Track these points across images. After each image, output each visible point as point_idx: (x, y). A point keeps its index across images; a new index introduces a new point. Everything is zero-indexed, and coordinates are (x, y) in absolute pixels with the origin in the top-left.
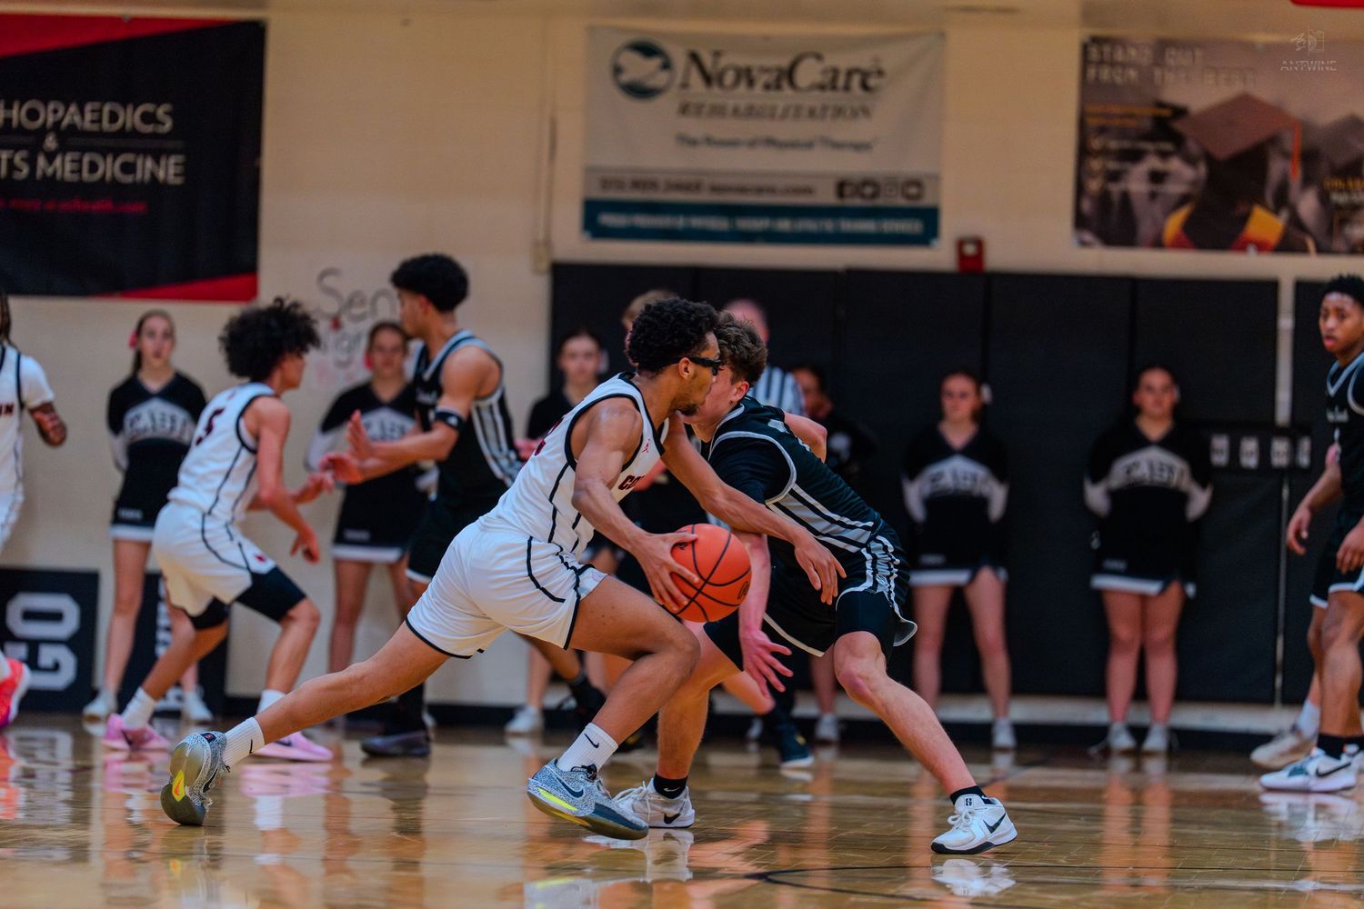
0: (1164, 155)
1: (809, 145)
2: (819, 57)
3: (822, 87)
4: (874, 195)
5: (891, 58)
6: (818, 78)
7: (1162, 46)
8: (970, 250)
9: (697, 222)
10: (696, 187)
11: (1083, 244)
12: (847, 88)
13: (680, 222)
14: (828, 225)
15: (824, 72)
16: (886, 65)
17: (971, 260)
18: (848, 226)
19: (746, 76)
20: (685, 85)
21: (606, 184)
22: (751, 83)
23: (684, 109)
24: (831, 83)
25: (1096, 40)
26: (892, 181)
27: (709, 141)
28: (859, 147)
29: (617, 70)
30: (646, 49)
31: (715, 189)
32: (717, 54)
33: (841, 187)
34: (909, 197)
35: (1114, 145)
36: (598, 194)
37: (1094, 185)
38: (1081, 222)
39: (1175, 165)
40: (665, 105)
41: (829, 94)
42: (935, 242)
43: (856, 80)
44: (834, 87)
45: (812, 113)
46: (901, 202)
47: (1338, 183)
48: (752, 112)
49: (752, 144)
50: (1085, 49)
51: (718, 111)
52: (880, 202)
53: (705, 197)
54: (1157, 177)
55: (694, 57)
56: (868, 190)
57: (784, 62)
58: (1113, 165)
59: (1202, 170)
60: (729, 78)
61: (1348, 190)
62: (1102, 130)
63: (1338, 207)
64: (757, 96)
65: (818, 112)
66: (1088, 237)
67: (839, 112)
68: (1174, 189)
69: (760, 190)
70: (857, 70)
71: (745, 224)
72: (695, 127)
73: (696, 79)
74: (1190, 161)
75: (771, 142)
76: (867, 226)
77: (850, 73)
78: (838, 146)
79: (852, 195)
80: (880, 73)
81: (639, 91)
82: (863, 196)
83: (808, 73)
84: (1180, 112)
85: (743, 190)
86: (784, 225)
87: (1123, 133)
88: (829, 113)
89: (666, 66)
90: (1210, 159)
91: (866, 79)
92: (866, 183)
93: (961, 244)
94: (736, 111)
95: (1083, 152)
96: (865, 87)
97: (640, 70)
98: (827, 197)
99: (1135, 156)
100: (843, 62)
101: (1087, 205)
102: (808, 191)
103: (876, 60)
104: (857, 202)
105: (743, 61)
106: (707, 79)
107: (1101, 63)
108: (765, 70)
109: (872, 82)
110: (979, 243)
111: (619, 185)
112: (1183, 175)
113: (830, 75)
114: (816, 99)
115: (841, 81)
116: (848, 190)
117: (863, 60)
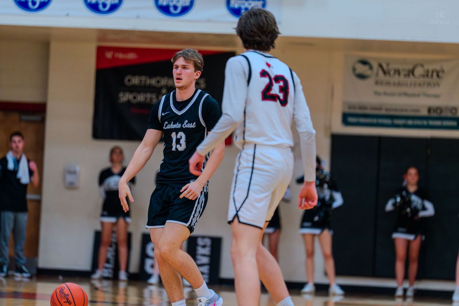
1: (419, 95)
2: (422, 66)
3: (423, 76)
4: (441, 113)
5: (446, 67)
6: (422, 73)
9: (381, 121)
10: (380, 109)
12: (432, 76)
13: (375, 121)
14: (425, 123)
15: (424, 71)
16: (446, 69)
18: (431, 123)
19: (398, 72)
20: (377, 74)
21: (350, 107)
22: (399, 74)
23: (377, 83)
24: (427, 74)
26: (447, 108)
27: (385, 94)
28: (436, 96)
29: (354, 69)
30: (364, 62)
31: (387, 110)
32: (388, 65)
33: (429, 110)
34: (452, 113)
36: (347, 111)
40: (370, 82)
41: (426, 79)
43: (435, 74)
44: (427, 76)
45: (420, 85)
46: (449, 115)
48: (399, 84)
49: (400, 94)
51: (388, 84)
52: (443, 115)
53: (383, 112)
55: (380, 66)
56: (439, 111)
57: (410, 67)
60: (392, 72)
64: (402, 78)
65: (422, 84)
67: (429, 84)
69: (402, 110)
70: (435, 70)
71: (397, 122)
72: (380, 89)
73: (381, 73)
75: (405, 94)
77: (433, 71)
78: (429, 96)
79: (433, 113)
80: (443, 71)
81: (361, 76)
82: (437, 113)
83: (419, 71)
85: (396, 110)
86: (410, 122)
88: (426, 85)
89: (371, 68)
91: (438, 74)
92: (438, 108)
94: (394, 84)
96: (438, 76)
97: (362, 69)
98: (424, 113)
100: (430, 67)
102: (418, 111)
103: (442, 67)
104: (434, 115)
105: (397, 67)
106: (384, 72)
108: (404, 70)
109: (440, 74)
111: (354, 108)
113: (426, 72)
114: (421, 80)
115: (430, 74)
116: (432, 111)
117: (437, 67)
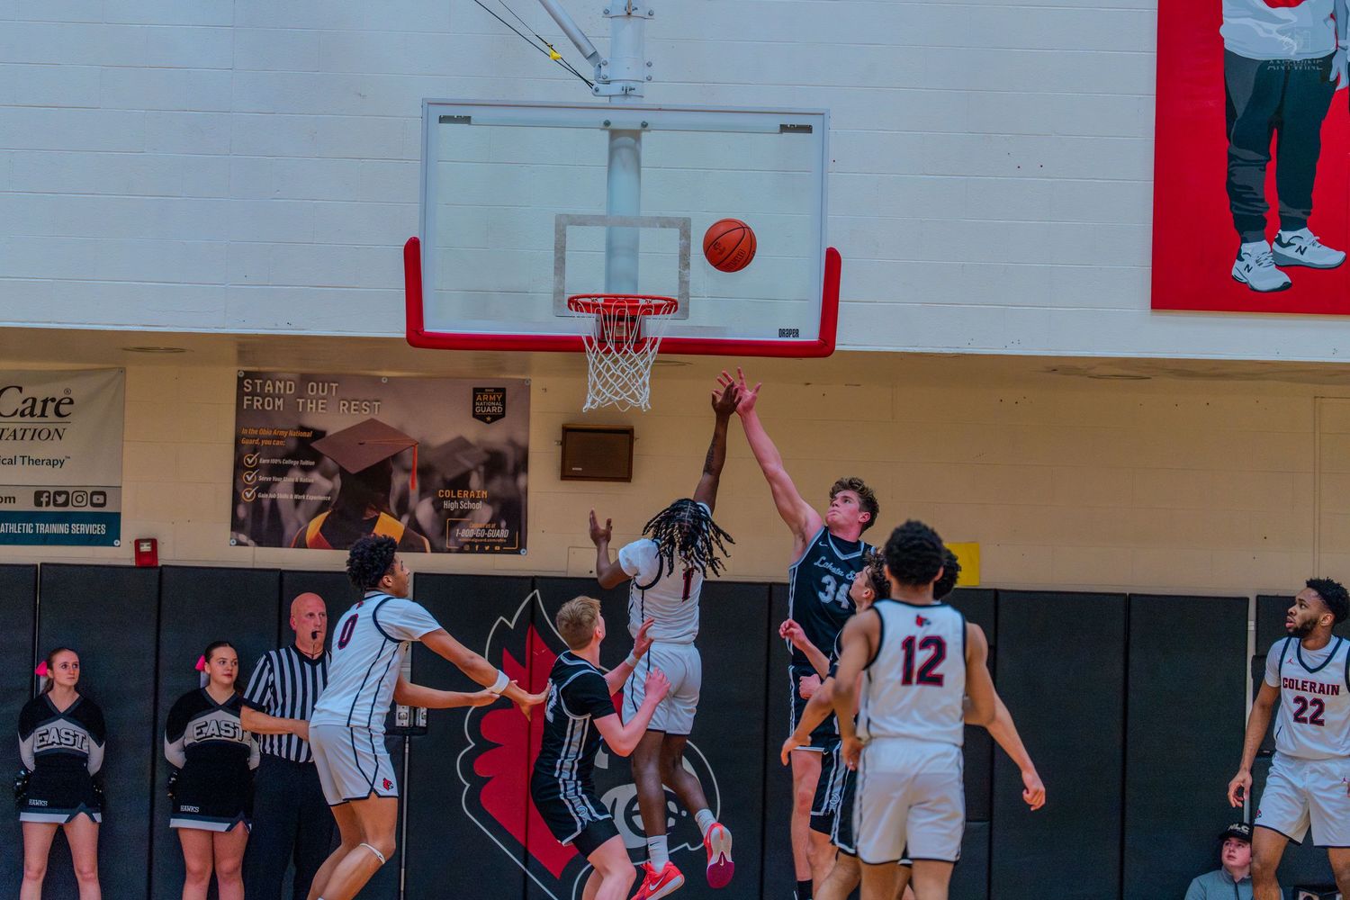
0: (306, 470)
1: (11, 462)
2: (20, 389)
3: (22, 414)
4: (66, 504)
5: (78, 391)
6: (21, 408)
7: (305, 379)
8: (145, 548)
11: (239, 543)
12: (43, 415)
14: (28, 528)
15: (25, 402)
16: (75, 395)
17: (147, 558)
18: (43, 528)
24: (30, 410)
25: (248, 375)
26: (81, 491)
28: (52, 463)
33: (38, 495)
34: (93, 505)
35: (263, 461)
37: (248, 495)
38: (237, 525)
39: (315, 477)
41: (28, 418)
42: (116, 542)
43: (51, 406)
44: (32, 414)
45: (13, 435)
46: (89, 509)
47: (448, 493)
50: (240, 381)
52: (70, 509)
54: (300, 488)
56: (61, 499)
58: (262, 478)
59: (338, 481)
61: (458, 500)
62: (255, 450)
63: (450, 513)
65: (19, 435)
66: (243, 538)
67: (36, 434)
68: (314, 498)
70: (53, 400)
74: (328, 475)
76: (61, 529)
77: (45, 402)
78: (36, 462)
79: (48, 504)
80: (71, 402)
82: (56, 504)
84: (319, 434)
87: (272, 452)
88: (29, 434)
90: (343, 472)
91: (59, 407)
92: (59, 493)
93: (138, 543)
95: (239, 467)
96: (58, 413)
98: (25, 504)
99: (282, 471)
100: (41, 393)
101: (242, 512)
102: (12, 500)
103: (67, 391)
104: (52, 508)
107: (253, 394)
109: (63, 409)
110: (154, 543)
112: (323, 486)
113: (29, 403)
114: (18, 424)
115: (38, 411)
116: (44, 499)
117: (56, 391)
